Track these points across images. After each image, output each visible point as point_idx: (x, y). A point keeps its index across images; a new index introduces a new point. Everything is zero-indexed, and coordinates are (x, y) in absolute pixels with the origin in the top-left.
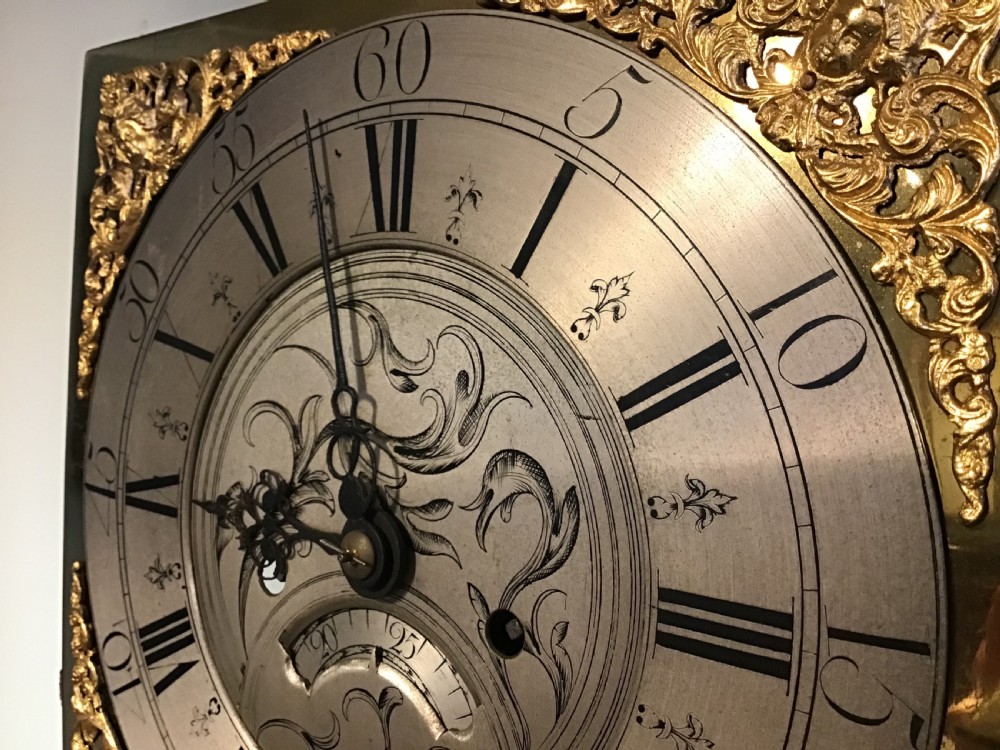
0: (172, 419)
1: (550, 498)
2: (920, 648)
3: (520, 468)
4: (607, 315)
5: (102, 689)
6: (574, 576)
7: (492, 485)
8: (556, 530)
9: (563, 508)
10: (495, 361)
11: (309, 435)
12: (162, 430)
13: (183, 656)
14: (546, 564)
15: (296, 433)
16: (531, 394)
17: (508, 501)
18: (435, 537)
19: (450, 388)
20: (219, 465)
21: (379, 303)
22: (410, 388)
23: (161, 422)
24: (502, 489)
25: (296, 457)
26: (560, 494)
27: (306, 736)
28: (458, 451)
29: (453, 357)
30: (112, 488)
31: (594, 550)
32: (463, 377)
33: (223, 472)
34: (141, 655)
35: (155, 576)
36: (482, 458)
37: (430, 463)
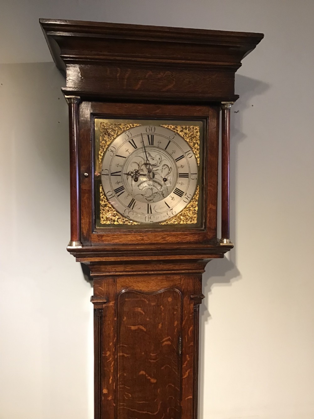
0: (119, 165)
1: (169, 168)
2: (196, 174)
3: (166, 166)
4: (174, 153)
5: (107, 199)
6: (171, 174)
7: (163, 167)
8: (169, 170)
9: (170, 169)
10: (163, 157)
11: (140, 165)
12: (118, 166)
13: (123, 191)
14: (169, 173)
15: (139, 165)
16: (167, 159)
17: (165, 169)
18: (157, 173)
19: (158, 160)
20: (127, 169)
21: (149, 152)
22: (153, 160)
23: (117, 165)
24: (164, 168)
25: (139, 167)
26: (170, 167)
27: (142, 195)
28: (159, 165)
29: (158, 157)
30: (108, 174)
31: (173, 171)
32: (159, 158)
33: (128, 170)
34: (114, 193)
35: (117, 183)
36: (162, 165)
37: (156, 166)
